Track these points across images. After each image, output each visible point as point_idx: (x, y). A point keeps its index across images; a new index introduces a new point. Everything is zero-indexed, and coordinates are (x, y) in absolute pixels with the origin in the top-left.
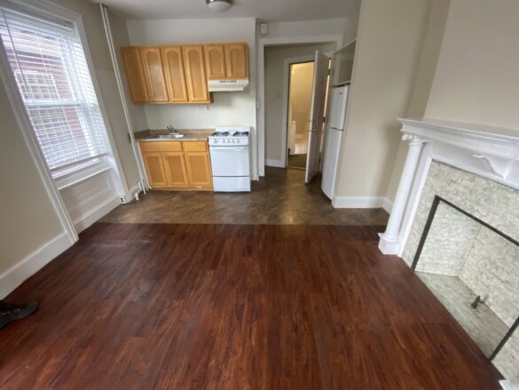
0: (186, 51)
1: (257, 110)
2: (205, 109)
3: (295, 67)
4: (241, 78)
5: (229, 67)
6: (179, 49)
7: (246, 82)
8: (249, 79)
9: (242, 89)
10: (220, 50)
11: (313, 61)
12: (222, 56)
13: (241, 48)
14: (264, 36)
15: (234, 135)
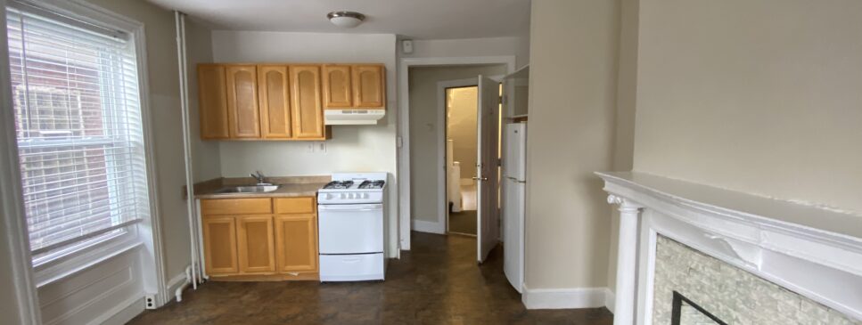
0: (295, 72)
1: (398, 149)
2: (317, 148)
3: (453, 93)
4: (372, 107)
5: (357, 93)
6: (285, 69)
7: (381, 113)
8: (386, 109)
9: (375, 122)
10: (345, 71)
11: (477, 86)
12: (347, 78)
13: (375, 70)
14: (409, 55)
15: (360, 186)
